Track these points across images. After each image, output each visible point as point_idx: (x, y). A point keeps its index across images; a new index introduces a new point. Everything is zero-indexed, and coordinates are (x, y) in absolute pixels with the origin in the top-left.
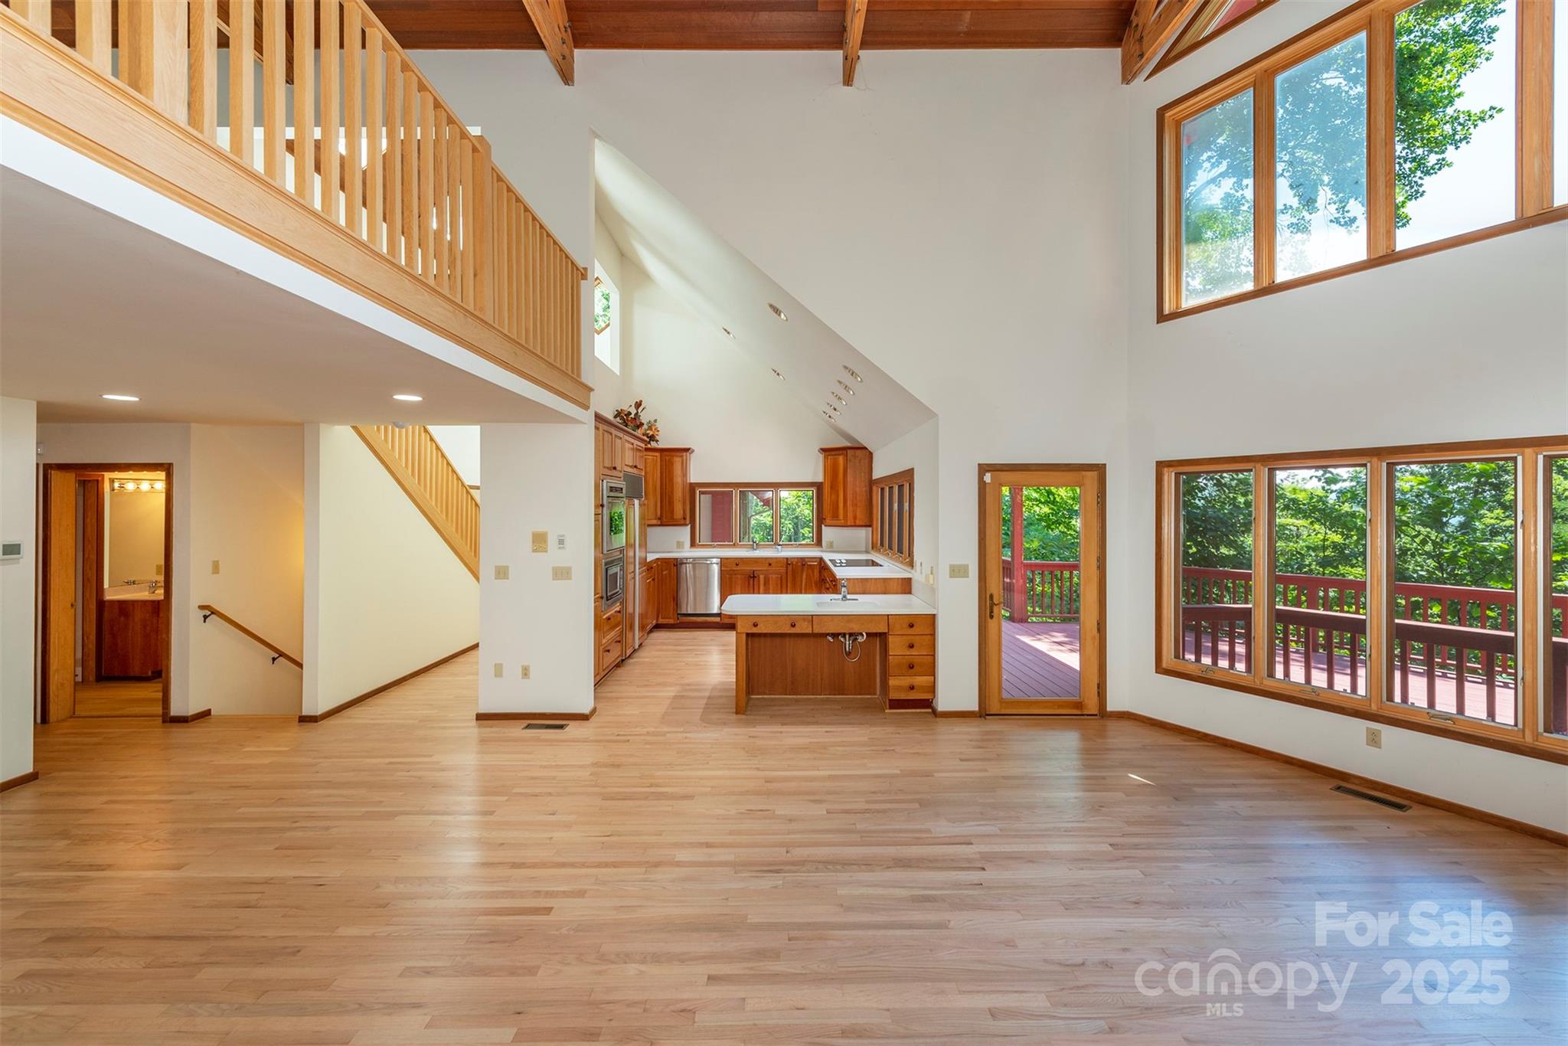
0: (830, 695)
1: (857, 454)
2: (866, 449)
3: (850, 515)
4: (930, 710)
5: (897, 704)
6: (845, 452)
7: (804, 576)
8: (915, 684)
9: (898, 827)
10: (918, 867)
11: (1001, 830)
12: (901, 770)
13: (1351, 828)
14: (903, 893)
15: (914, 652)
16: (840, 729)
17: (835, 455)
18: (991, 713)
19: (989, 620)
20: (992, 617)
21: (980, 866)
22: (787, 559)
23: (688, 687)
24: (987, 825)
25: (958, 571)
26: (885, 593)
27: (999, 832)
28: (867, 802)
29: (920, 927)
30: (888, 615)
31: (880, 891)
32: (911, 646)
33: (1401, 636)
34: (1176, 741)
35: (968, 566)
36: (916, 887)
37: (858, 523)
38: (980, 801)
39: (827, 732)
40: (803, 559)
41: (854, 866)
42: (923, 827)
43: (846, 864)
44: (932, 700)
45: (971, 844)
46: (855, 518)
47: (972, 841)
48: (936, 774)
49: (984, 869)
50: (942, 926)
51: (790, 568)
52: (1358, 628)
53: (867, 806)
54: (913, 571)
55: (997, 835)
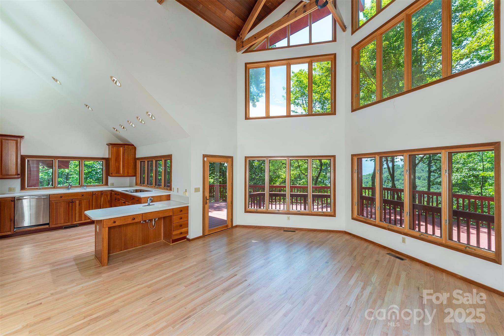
0: (143, 245)
1: (129, 147)
2: (133, 145)
3: (126, 172)
4: (186, 240)
5: (174, 241)
6: (123, 146)
7: (102, 199)
8: (182, 232)
9: (213, 280)
10: (230, 289)
11: (239, 267)
12: (196, 262)
13: (292, 239)
14: (234, 299)
15: (182, 220)
16: (158, 257)
17: (118, 147)
18: (206, 235)
20: (206, 204)
21: (245, 280)
22: (93, 192)
23: (55, 264)
24: (235, 268)
25: (197, 190)
26: (161, 201)
27: (240, 268)
28: (196, 277)
29: (248, 306)
30: (173, 209)
31: (228, 303)
32: (181, 218)
33: (292, 196)
34: (251, 230)
36: (237, 295)
37: (129, 175)
38: (227, 262)
39: (155, 259)
40: (102, 191)
41: (213, 300)
42: (219, 277)
43: (210, 300)
44: (187, 236)
45: (236, 275)
46: (128, 173)
47: (236, 274)
48: (208, 259)
49: (246, 280)
50: (252, 302)
51: (94, 196)
52: (284, 195)
53: (197, 278)
54: (171, 192)
55: (240, 269)
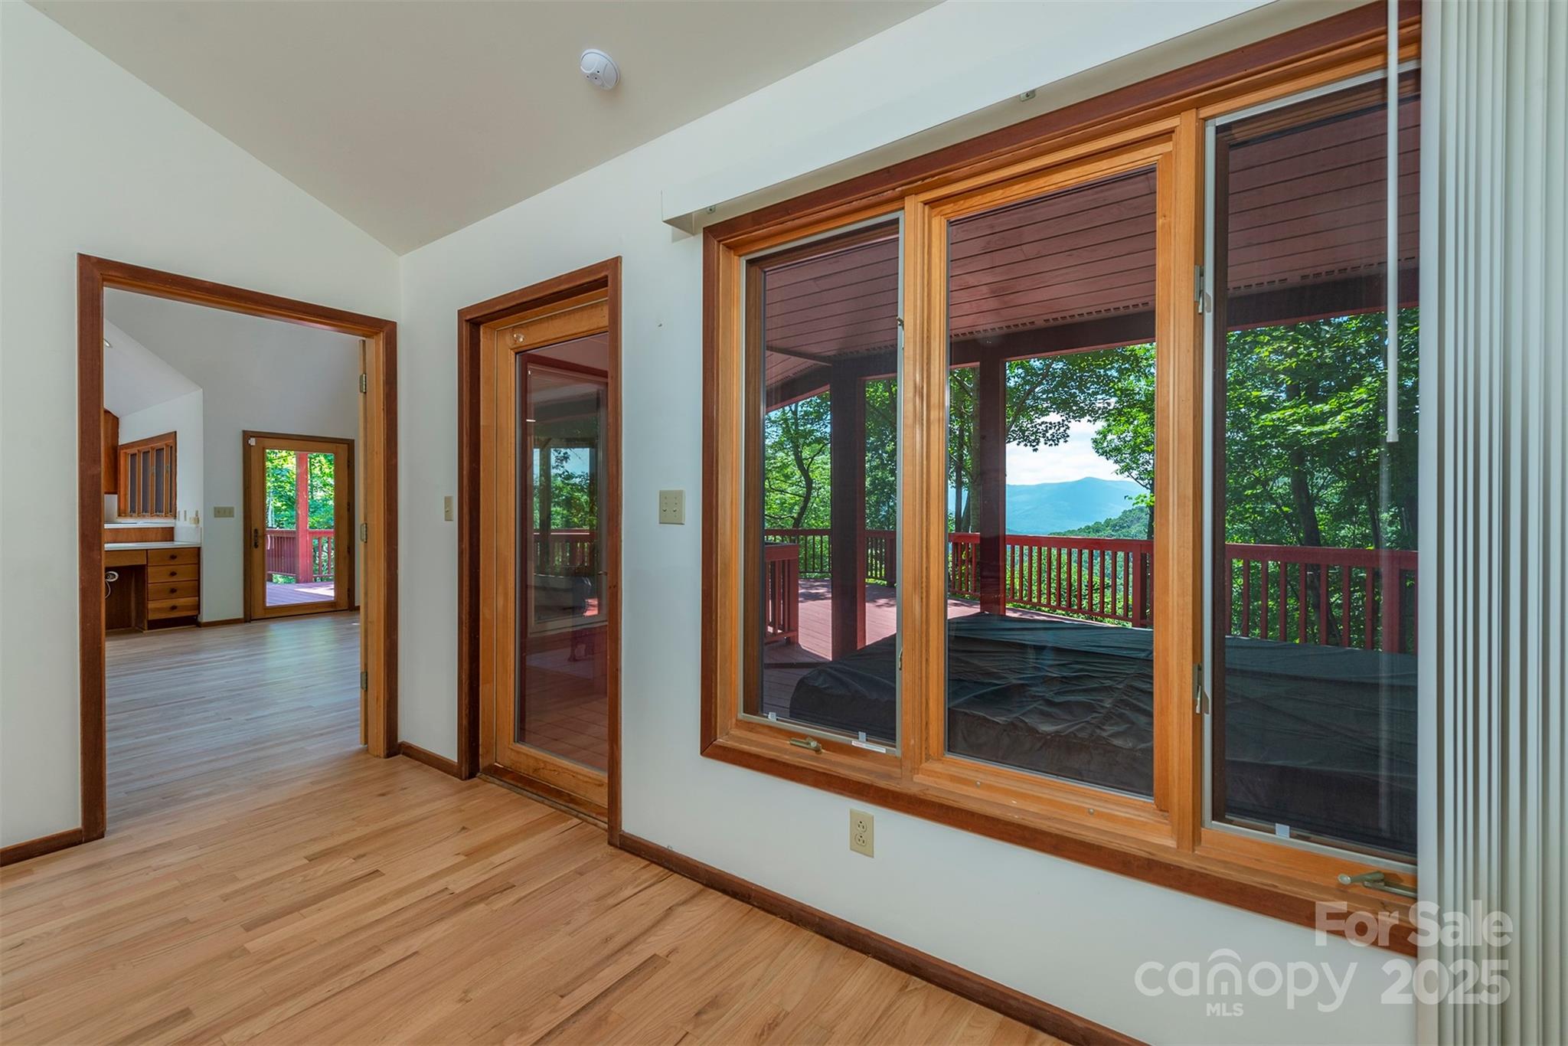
2: (112, 413)
4: (194, 623)
5: (156, 624)
8: (176, 605)
15: (174, 579)
18: (256, 618)
19: (254, 549)
20: (256, 546)
25: (222, 513)
30: (147, 550)
32: (173, 574)
35: (233, 508)
44: (197, 616)
54: (175, 522)
